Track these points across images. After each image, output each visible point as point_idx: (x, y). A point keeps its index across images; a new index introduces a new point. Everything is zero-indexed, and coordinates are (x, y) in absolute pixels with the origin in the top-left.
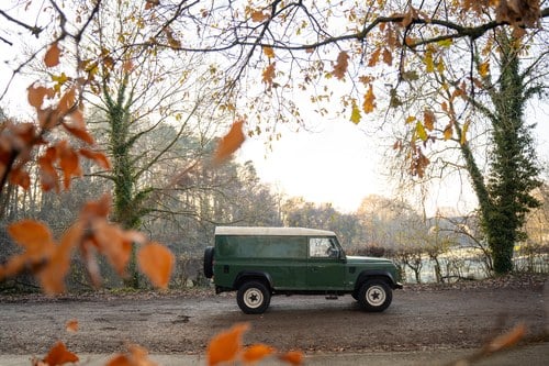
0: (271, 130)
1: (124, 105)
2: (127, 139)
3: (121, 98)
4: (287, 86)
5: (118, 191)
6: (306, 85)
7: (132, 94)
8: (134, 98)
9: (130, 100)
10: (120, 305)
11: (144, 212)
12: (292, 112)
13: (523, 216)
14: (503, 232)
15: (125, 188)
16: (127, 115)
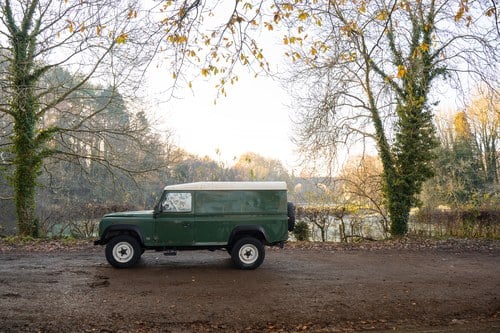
0: (227, 71)
1: (29, 32)
2: (32, 71)
3: (26, 24)
4: (253, 22)
6: (273, 24)
7: (39, 23)
8: (42, 27)
9: (37, 28)
10: (19, 258)
11: (47, 153)
12: (255, 53)
13: (420, 184)
14: (403, 198)
15: (27, 126)
16: (33, 44)
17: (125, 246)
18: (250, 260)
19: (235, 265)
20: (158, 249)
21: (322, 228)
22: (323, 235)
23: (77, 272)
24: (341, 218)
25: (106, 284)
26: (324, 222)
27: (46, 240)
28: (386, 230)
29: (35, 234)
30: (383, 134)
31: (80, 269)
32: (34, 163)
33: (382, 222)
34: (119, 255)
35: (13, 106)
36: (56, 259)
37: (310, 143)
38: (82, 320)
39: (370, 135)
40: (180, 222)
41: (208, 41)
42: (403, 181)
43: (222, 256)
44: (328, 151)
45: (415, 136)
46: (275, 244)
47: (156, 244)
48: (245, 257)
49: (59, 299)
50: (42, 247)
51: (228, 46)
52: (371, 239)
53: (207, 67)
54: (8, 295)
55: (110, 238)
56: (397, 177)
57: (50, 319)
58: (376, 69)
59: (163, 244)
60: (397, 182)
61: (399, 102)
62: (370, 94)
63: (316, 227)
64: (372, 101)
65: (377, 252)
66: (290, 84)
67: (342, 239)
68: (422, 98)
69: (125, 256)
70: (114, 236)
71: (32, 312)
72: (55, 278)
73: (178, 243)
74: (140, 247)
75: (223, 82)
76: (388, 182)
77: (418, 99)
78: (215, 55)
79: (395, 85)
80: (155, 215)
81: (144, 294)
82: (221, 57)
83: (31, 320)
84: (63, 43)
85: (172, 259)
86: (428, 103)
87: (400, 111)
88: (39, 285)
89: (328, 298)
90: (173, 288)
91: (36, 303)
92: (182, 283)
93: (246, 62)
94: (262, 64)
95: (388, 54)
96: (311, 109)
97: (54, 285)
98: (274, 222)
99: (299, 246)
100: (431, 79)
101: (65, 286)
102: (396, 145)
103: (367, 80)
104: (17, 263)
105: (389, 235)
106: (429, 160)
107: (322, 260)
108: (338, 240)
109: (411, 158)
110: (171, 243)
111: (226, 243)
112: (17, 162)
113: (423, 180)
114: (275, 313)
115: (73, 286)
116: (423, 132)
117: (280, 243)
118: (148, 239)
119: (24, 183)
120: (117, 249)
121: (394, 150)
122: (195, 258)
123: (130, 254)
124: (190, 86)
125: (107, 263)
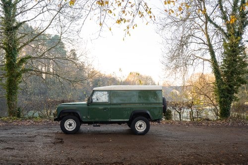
0: (131, 22)
2: (15, 25)
5: (7, 57)
10: (10, 129)
11: (25, 71)
12: (146, 10)
13: (238, 88)
14: (228, 96)
15: (13, 55)
16: (15, 9)
17: (71, 121)
18: (141, 130)
19: (133, 132)
20: (90, 123)
21: (180, 113)
22: (180, 117)
23: (45, 136)
24: (191, 107)
25: (62, 142)
26: (181, 109)
27: (24, 119)
28: (217, 115)
29: (19, 116)
30: (215, 59)
31: (46, 134)
32: (17, 76)
33: (214, 110)
34: (68, 126)
35: (5, 44)
36: (32, 129)
37: (172, 65)
38: (51, 161)
39: (207, 60)
40: (102, 108)
41: (120, 4)
42: (227, 86)
43: (125, 127)
44: (182, 69)
45: (234, 60)
46: (155, 121)
47: (89, 120)
48: (139, 128)
49: (36, 150)
50: (23, 123)
51: (132, 6)
52: (208, 120)
53: (119, 19)
54: (8, 148)
55: (63, 117)
56: (223, 84)
57: (33, 161)
58: (211, 22)
59: (93, 120)
60: (224, 87)
61: (224, 41)
62: (208, 36)
63: (176, 113)
64: (209, 40)
65: (213, 127)
66: (161, 31)
67: (191, 119)
68: (239, 38)
69: (71, 127)
70: (65, 116)
71: (22, 157)
72: (32, 139)
73: (101, 120)
74: (80, 122)
75: (128, 28)
76: (218, 87)
77: (237, 38)
78: (124, 12)
79: (222, 30)
80: (88, 104)
81: (84, 147)
82: (128, 13)
83: (22, 161)
84: (32, 8)
85: (97, 129)
86: (243, 41)
87: (225, 46)
88: (24, 143)
89: (189, 151)
90: (101, 144)
91: (24, 153)
92: (105, 142)
93: (142, 15)
94: (151, 17)
95: (218, 13)
96: (174, 45)
97: (32, 143)
98: (156, 108)
99: (167, 123)
100: (245, 26)
101: (39, 143)
102: (223, 65)
103: (206, 28)
104: (10, 132)
105: (219, 118)
106: (243, 74)
107: (181, 131)
108: (189, 120)
109: (232, 73)
110: (97, 120)
111: (128, 120)
112: (8, 76)
113: (240, 86)
114: (160, 159)
115: (44, 143)
116: (239, 58)
117: (158, 120)
118: (84, 117)
119: (12, 88)
120: (67, 123)
121: (222, 68)
122: (109, 129)
123: (74, 126)
124: (110, 30)
125: (61, 131)
